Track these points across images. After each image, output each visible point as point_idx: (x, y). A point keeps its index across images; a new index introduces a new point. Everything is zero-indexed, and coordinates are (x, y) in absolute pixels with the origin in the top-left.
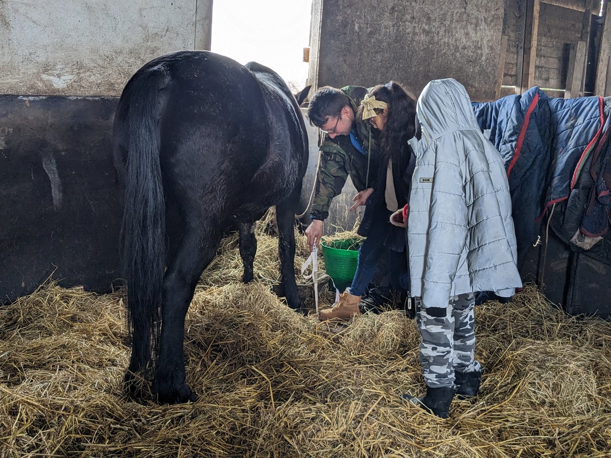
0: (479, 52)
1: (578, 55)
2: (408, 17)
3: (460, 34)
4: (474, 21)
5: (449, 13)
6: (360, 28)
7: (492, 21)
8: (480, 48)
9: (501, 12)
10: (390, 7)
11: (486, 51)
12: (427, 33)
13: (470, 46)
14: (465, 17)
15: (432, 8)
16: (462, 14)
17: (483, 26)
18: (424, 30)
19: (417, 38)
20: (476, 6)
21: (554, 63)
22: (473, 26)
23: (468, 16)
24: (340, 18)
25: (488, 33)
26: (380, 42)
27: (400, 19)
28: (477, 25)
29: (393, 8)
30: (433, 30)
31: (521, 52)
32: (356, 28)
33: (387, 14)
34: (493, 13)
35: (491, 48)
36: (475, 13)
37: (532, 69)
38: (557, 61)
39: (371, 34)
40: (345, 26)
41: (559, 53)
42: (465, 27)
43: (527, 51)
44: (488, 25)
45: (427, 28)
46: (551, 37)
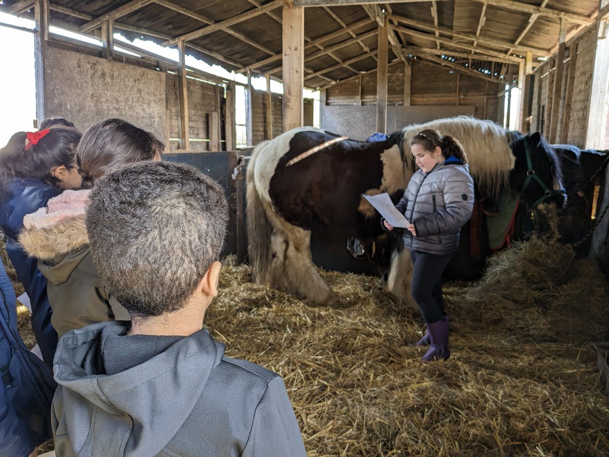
0: (153, 120)
2: (103, 100)
3: (139, 110)
4: (147, 102)
5: (131, 97)
6: (71, 107)
7: (158, 102)
8: (153, 118)
9: (164, 96)
10: (90, 94)
11: (157, 119)
12: (117, 109)
13: (146, 117)
14: (141, 99)
15: (118, 94)
16: (138, 98)
17: (153, 104)
18: (115, 108)
19: (111, 112)
20: (148, 93)
21: (201, 125)
22: (147, 105)
23: (143, 99)
24: (56, 101)
25: (157, 109)
26: (87, 115)
27: (98, 101)
28: (149, 104)
29: (92, 95)
30: (121, 107)
31: (180, 119)
32: (69, 107)
33: (89, 98)
34: (159, 97)
35: (160, 117)
36: (147, 97)
37: (187, 129)
38: (202, 123)
39: (79, 111)
40: (61, 106)
41: (204, 119)
42: (142, 106)
43: (183, 118)
44: (157, 104)
45: (117, 106)
46: (197, 110)
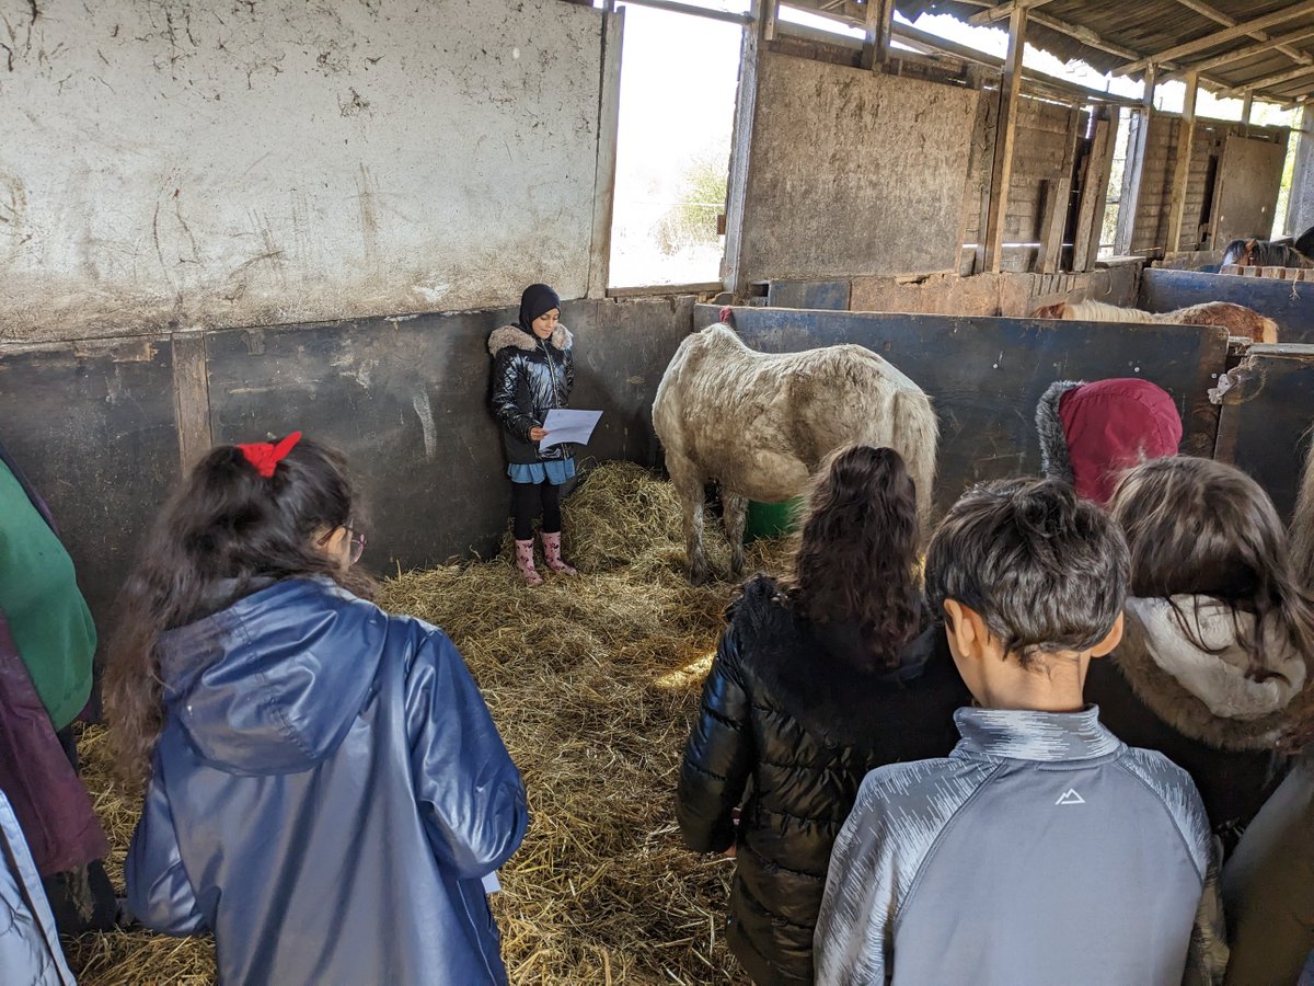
0: (937, 204)
1: (1059, 197)
2: (852, 166)
3: (914, 183)
4: (933, 163)
5: (903, 156)
6: (793, 186)
7: (955, 161)
8: (939, 200)
9: (966, 148)
10: (830, 155)
11: (946, 202)
12: (874, 185)
13: (925, 198)
14: (921, 158)
15: (881, 150)
16: (918, 155)
17: (944, 168)
18: (871, 182)
19: (862, 194)
20: (937, 142)
21: (1026, 210)
22: (931, 170)
23: (926, 157)
24: (768, 176)
25: (949, 178)
26: (817, 203)
27: (842, 169)
28: (936, 168)
29: (834, 156)
30: (882, 180)
31: (987, 197)
32: (788, 186)
33: (827, 164)
34: (956, 150)
35: (952, 198)
36: (935, 152)
37: (1001, 223)
38: (1030, 204)
39: (806, 193)
40: (775, 186)
41: (1034, 195)
42: (921, 173)
43: (994, 197)
44: (950, 166)
45: (874, 178)
46: (1024, 173)
